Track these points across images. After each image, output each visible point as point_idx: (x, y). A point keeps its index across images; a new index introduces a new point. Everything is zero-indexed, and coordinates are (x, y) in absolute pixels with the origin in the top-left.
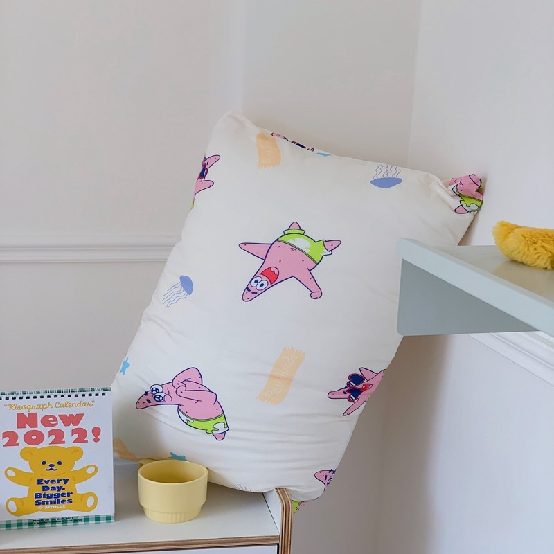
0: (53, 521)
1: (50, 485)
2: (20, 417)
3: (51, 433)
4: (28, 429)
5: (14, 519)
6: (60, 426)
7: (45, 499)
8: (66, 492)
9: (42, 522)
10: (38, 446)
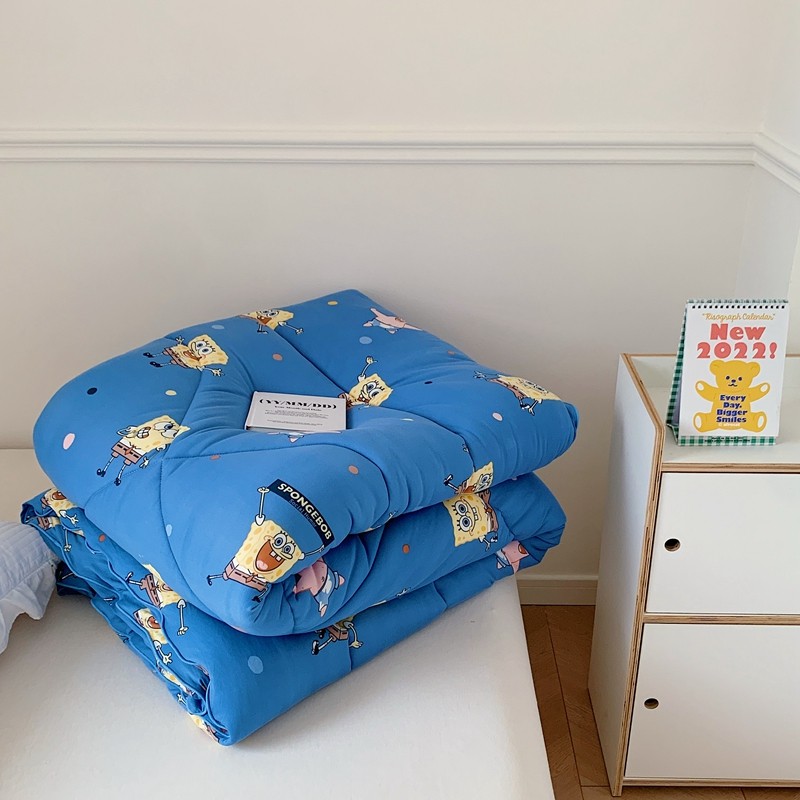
0: (728, 440)
1: (730, 402)
2: (714, 326)
3: (737, 346)
4: (719, 340)
5: (697, 435)
6: (745, 339)
7: (725, 416)
8: (742, 410)
9: (719, 440)
10: (725, 360)
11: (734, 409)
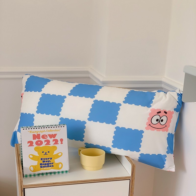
0: (47, 173)
1: (45, 160)
2: (34, 136)
3: (45, 141)
4: (37, 140)
5: (32, 173)
6: (48, 138)
9: (43, 174)
10: (41, 146)
11: (48, 163)
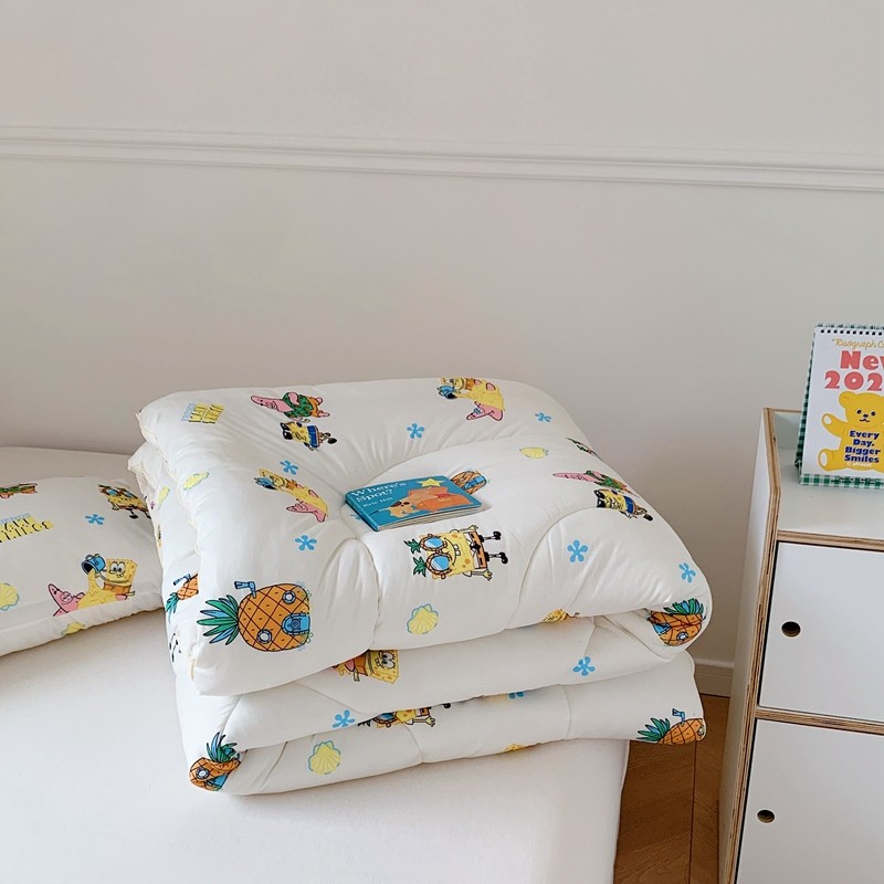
0: (858, 481)
1: (861, 439)
2: (845, 353)
3: (870, 377)
4: (850, 370)
5: (823, 473)
6: (880, 369)
7: (855, 455)
8: (875, 448)
9: (847, 481)
